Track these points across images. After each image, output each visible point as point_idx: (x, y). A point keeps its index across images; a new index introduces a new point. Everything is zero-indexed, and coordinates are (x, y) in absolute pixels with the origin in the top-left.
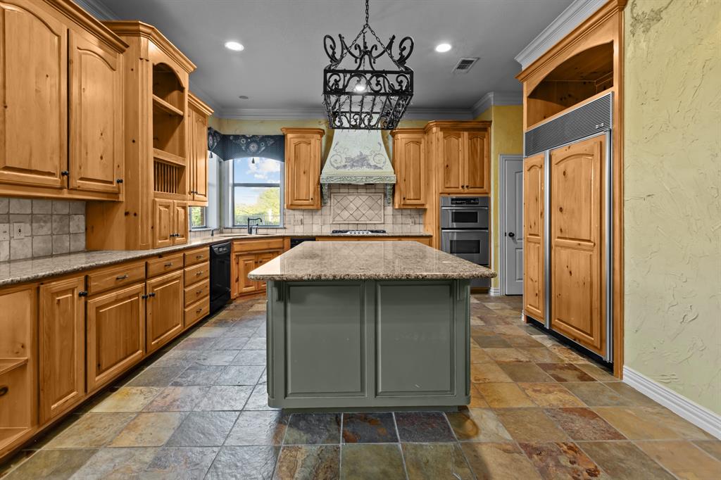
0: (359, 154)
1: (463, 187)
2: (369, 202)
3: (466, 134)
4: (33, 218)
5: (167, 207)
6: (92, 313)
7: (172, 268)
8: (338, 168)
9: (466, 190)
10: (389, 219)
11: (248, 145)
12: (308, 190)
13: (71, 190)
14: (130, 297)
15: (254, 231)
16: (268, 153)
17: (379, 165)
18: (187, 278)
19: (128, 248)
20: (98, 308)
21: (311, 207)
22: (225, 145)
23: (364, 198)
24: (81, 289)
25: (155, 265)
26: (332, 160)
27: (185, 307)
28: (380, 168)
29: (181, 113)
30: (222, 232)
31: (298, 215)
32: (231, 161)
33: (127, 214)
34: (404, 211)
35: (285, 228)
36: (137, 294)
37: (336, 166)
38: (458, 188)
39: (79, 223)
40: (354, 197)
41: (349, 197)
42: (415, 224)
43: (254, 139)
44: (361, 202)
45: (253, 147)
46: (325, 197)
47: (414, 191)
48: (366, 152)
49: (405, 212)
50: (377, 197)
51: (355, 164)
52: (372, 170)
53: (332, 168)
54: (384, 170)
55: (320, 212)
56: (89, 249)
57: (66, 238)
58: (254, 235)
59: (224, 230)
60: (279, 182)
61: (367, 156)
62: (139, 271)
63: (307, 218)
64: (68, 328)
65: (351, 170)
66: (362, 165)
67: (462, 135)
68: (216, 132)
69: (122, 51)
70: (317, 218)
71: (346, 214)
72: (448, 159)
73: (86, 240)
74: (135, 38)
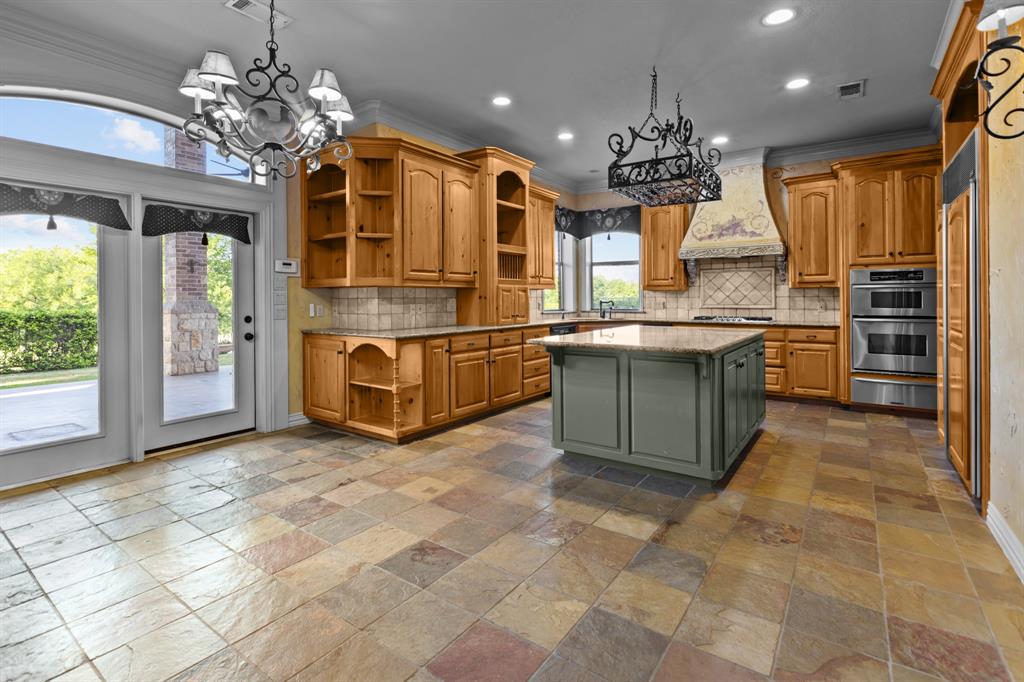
0: (731, 218)
1: (891, 254)
2: (754, 280)
3: (898, 174)
4: (427, 301)
5: (509, 291)
6: (453, 364)
7: (511, 342)
8: (701, 239)
9: (899, 259)
10: (784, 303)
11: (604, 219)
12: (667, 268)
13: (445, 281)
14: (478, 359)
15: (607, 315)
16: (624, 227)
17: (758, 232)
18: (525, 354)
19: (481, 325)
20: (457, 362)
21: (671, 288)
22: (579, 223)
23: (746, 274)
24: (446, 347)
25: (497, 338)
26: (695, 230)
27: (523, 379)
28: (760, 235)
29: (522, 207)
30: (579, 316)
31: (660, 298)
32: (588, 239)
33: (480, 297)
34: (806, 291)
35: (645, 313)
36: (483, 359)
37: (699, 236)
38: (883, 256)
39: (452, 304)
40: (730, 274)
41: (724, 274)
42: (826, 309)
43: (609, 213)
44: (742, 280)
45: (609, 222)
46: (692, 275)
47: (816, 264)
48: (740, 215)
49: (809, 293)
50: (763, 273)
51: (724, 232)
52: (747, 238)
53: (694, 239)
54: (766, 236)
55: (686, 293)
56: (459, 324)
57: (445, 315)
58: (607, 319)
59: (583, 314)
60: (637, 259)
61: (742, 220)
62: (484, 341)
63: (671, 301)
64: (440, 370)
65: (718, 241)
66: (734, 233)
67: (889, 176)
68: (570, 211)
69: (476, 171)
70: (683, 301)
71: (720, 296)
72: (864, 215)
73: (458, 317)
74: (484, 160)
